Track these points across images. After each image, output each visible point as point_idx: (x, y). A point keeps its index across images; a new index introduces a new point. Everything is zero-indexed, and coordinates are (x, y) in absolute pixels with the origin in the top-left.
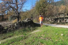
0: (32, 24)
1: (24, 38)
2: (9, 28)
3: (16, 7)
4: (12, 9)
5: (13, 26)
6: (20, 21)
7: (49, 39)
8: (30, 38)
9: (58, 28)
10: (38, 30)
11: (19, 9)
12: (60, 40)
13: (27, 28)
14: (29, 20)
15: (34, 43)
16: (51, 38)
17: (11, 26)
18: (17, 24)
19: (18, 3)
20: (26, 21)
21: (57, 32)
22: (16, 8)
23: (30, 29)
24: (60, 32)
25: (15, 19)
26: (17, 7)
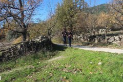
0: (49, 46)
1: (34, 70)
2: (7, 52)
3: (20, 14)
4: (12, 18)
5: (15, 49)
6: (27, 40)
7: (78, 72)
8: (46, 71)
9: (94, 52)
10: (60, 57)
11: (25, 19)
12: (97, 73)
13: (40, 53)
14: (44, 38)
15: (52, 79)
16: (81, 70)
17: (9, 49)
18: (21, 46)
19: (24, 8)
20: (38, 40)
21: (92, 59)
22: (20, 16)
23: (46, 54)
24: (97, 59)
25: (18, 37)
26: (22, 14)
